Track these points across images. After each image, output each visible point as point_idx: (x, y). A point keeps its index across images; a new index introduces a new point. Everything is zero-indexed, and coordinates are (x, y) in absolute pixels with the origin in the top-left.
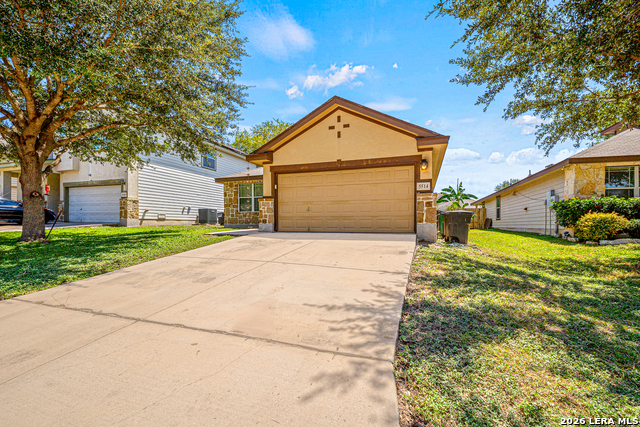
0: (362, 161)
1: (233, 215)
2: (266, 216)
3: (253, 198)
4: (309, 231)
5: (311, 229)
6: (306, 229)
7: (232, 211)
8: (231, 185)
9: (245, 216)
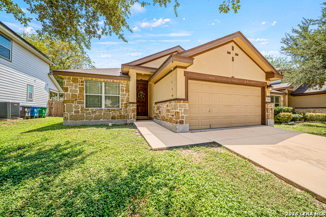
1: (77, 112)
2: (183, 117)
3: (103, 95)
5: (212, 126)
6: (208, 127)
7: (76, 107)
8: (75, 81)
9: (95, 112)
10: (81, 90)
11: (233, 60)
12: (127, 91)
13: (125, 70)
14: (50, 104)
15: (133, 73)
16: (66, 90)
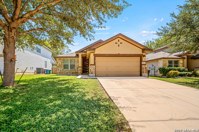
0: (126, 54)
1: (61, 71)
2: (92, 71)
3: (69, 64)
4: (107, 76)
5: (108, 76)
6: (106, 76)
7: (60, 69)
8: (60, 59)
9: (66, 71)
10: (62, 62)
11: (119, 46)
12: (78, 62)
13: (77, 54)
14: (52, 69)
15: (80, 54)
16: (57, 63)
